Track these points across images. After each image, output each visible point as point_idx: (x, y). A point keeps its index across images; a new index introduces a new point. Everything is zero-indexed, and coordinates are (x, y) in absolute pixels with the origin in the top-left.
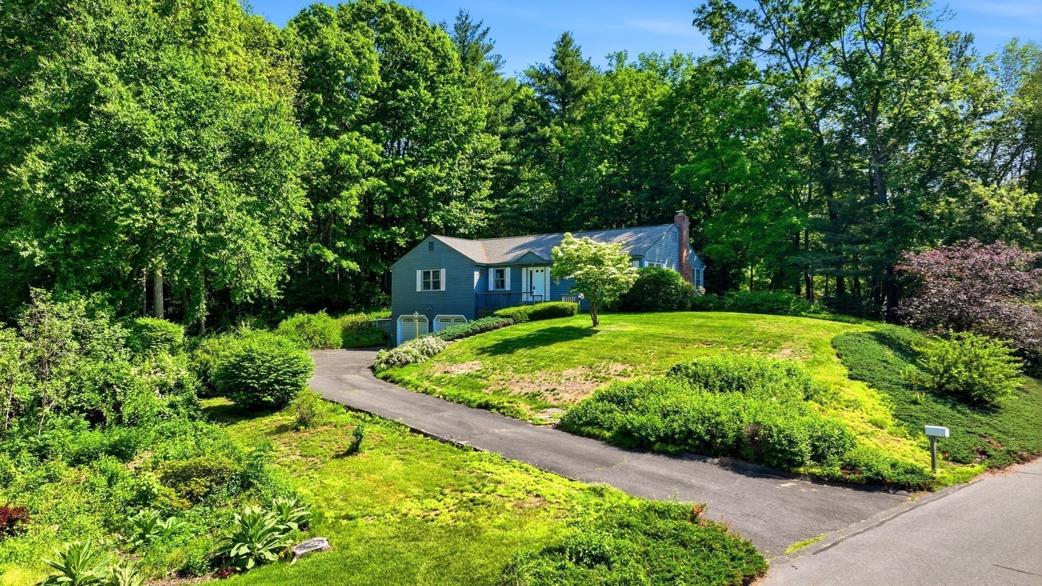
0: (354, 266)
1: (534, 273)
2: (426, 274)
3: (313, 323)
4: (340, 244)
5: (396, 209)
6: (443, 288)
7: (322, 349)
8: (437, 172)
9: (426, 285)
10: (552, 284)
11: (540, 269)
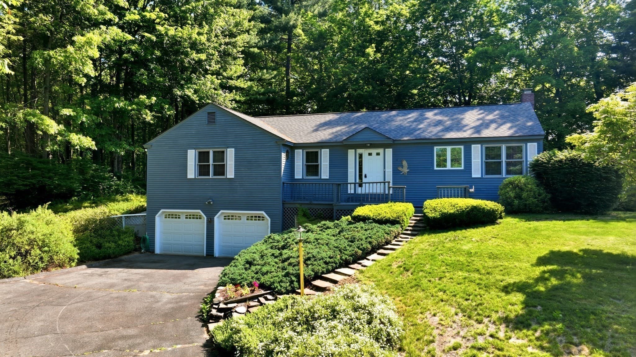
0: (88, 142)
1: (365, 158)
2: (203, 157)
3: (29, 228)
4: (67, 112)
5: (142, 75)
6: (230, 173)
7: (46, 269)
8: (195, 36)
9: (203, 170)
10: (396, 172)
11: (374, 151)
